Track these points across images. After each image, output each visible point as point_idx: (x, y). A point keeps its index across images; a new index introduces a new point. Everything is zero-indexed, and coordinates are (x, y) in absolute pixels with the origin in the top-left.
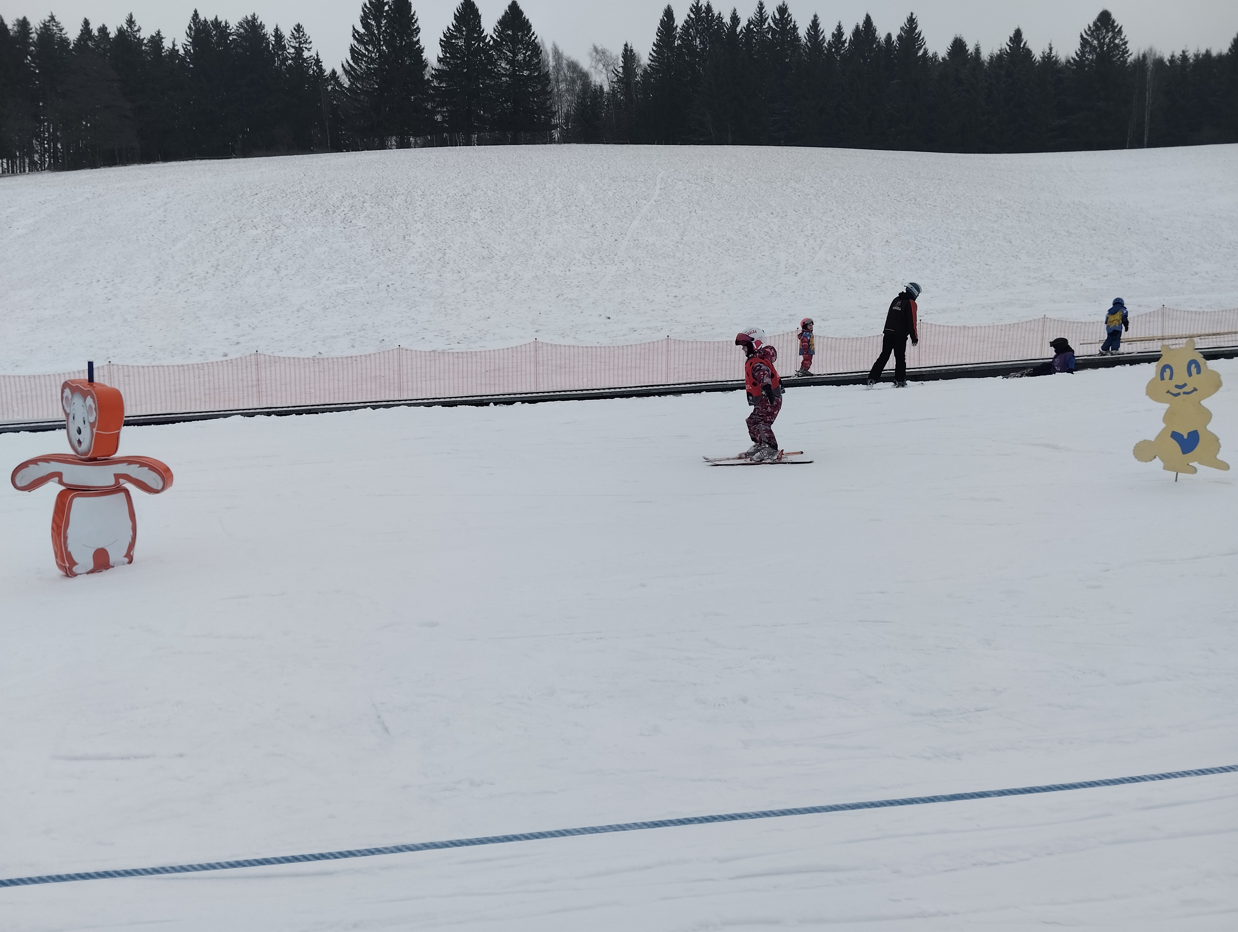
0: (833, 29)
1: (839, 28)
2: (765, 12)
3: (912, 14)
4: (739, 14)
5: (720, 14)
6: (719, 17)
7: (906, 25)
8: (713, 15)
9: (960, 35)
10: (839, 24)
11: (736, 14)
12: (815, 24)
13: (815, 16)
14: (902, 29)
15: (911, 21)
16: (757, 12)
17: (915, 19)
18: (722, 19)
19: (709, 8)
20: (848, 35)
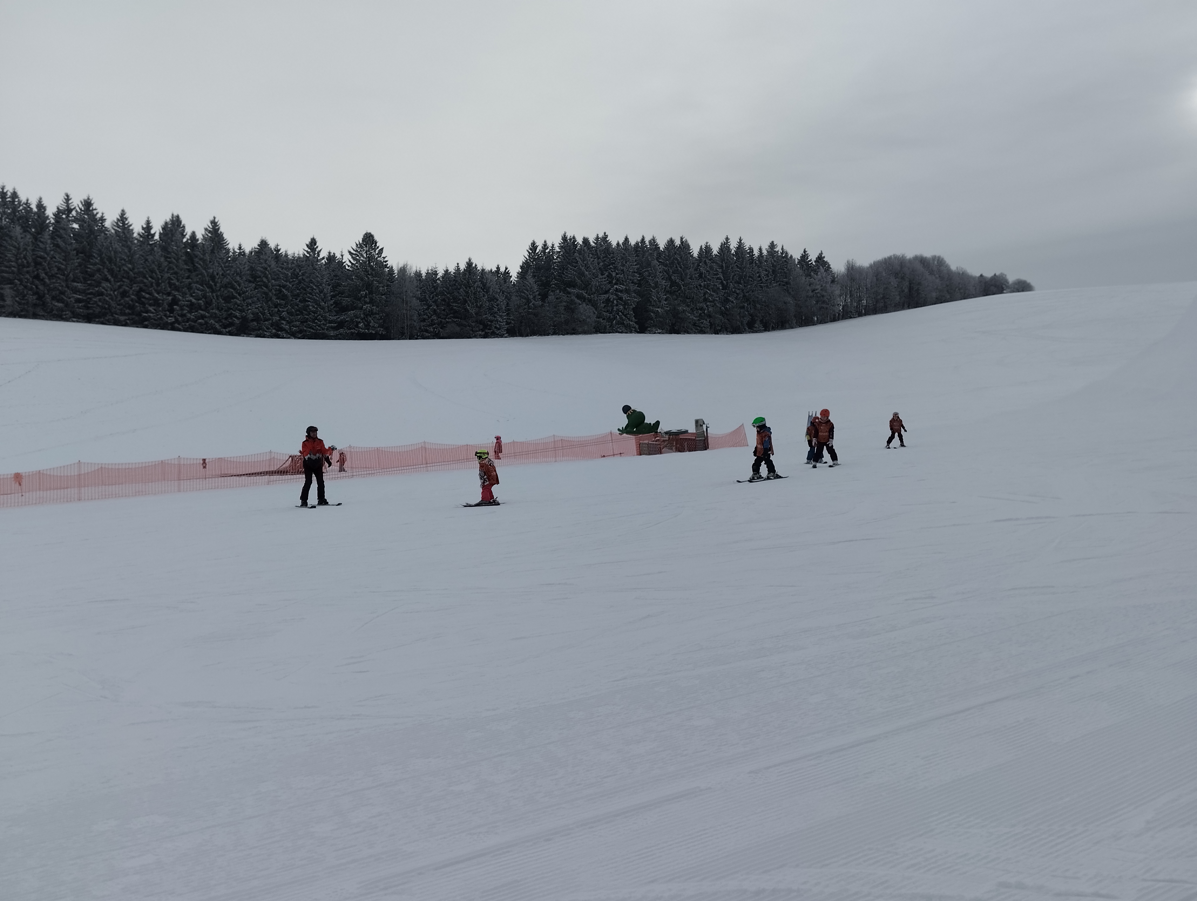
0: (143, 223)
1: (148, 222)
2: (72, 203)
3: (215, 218)
4: (45, 203)
5: (27, 200)
6: (27, 203)
7: (209, 227)
8: (19, 202)
9: (265, 238)
10: (148, 218)
11: (42, 202)
12: (123, 218)
13: (123, 211)
14: (206, 229)
15: (214, 223)
16: (64, 202)
17: (217, 222)
18: (30, 205)
19: (15, 195)
20: (157, 229)
